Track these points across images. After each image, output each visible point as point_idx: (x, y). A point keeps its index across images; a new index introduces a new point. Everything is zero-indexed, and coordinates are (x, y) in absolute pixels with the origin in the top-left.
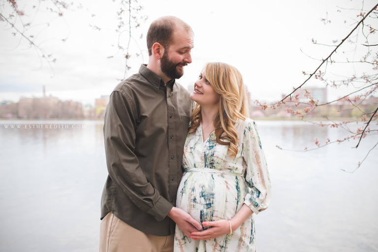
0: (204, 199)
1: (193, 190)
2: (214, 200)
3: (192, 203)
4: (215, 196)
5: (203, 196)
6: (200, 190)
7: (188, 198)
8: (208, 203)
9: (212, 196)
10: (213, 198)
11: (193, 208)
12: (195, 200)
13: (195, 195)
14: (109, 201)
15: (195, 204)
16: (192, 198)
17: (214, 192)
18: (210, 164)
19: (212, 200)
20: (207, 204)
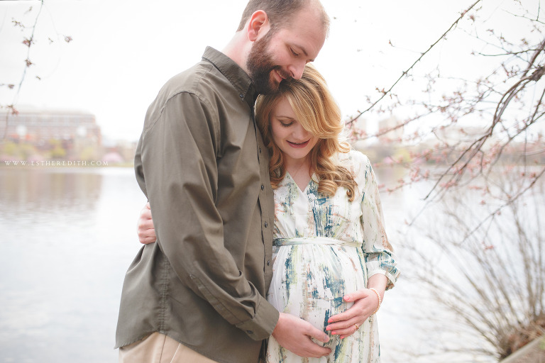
0: (332, 290)
1: (310, 276)
2: (345, 291)
3: (311, 300)
4: (346, 284)
5: (328, 286)
6: (323, 275)
7: (301, 292)
8: (337, 297)
9: (341, 285)
10: (343, 288)
11: (311, 308)
12: (315, 293)
13: (314, 285)
14: (158, 310)
15: (315, 300)
16: (311, 290)
17: (343, 278)
18: (325, 228)
19: (342, 291)
20: (336, 300)
